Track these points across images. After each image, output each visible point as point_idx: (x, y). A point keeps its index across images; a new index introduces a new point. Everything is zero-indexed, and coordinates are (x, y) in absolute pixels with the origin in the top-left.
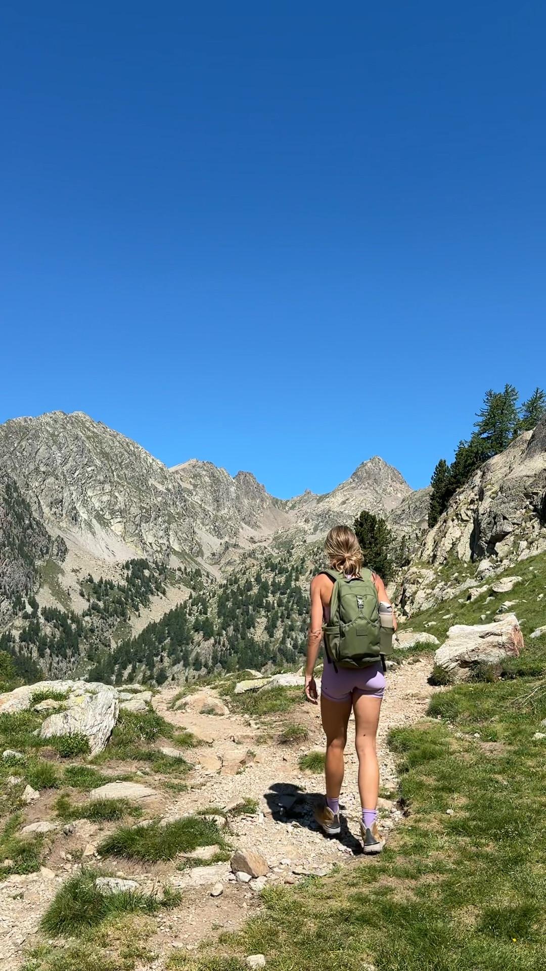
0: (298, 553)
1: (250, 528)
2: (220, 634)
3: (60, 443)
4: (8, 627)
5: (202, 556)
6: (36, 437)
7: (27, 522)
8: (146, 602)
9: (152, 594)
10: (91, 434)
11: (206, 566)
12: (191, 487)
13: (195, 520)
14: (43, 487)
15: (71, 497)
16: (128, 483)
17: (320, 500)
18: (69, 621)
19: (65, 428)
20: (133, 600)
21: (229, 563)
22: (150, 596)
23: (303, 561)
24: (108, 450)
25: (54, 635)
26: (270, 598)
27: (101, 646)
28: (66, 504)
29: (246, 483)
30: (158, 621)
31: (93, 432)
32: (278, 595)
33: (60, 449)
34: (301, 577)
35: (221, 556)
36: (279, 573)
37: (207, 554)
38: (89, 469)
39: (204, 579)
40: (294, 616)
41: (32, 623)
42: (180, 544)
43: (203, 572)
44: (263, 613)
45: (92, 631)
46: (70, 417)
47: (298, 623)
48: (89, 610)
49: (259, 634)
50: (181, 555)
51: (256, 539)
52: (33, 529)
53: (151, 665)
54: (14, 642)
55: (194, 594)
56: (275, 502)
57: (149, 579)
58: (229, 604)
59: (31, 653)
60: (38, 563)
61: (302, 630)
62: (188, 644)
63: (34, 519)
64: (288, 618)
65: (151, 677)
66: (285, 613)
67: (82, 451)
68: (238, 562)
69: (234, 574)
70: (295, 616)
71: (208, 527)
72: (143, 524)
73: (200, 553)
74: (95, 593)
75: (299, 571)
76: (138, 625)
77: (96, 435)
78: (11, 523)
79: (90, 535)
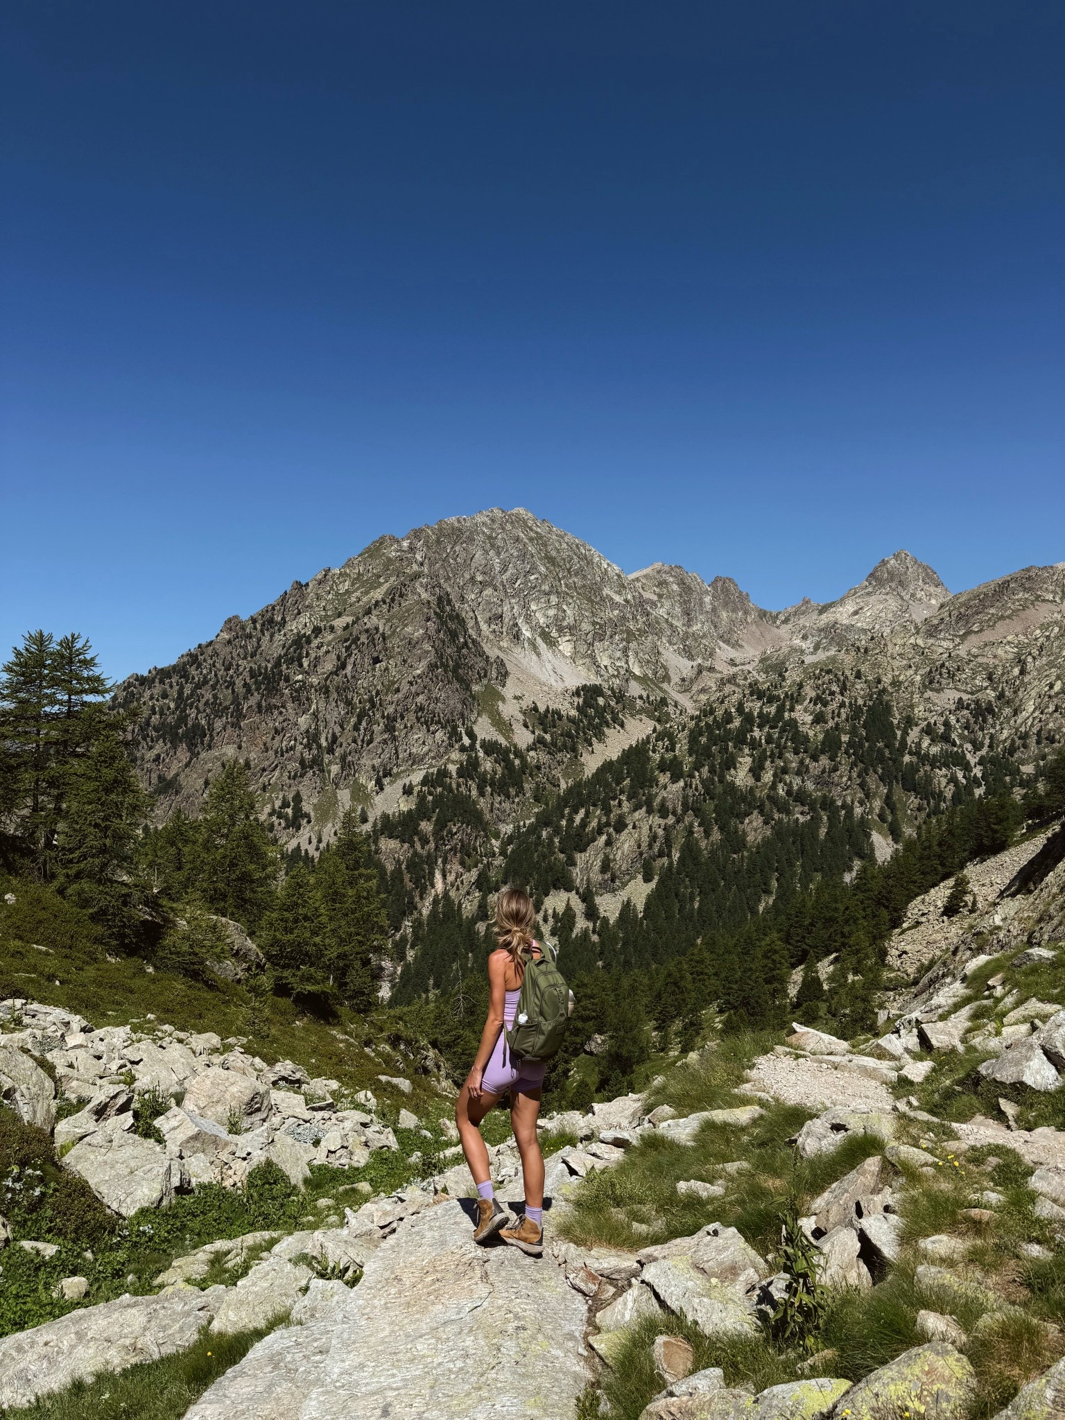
0: (793, 676)
1: (729, 648)
2: (692, 776)
3: (499, 547)
4: (443, 761)
5: (669, 682)
6: (471, 540)
7: (462, 640)
8: (601, 737)
9: (608, 726)
10: (534, 535)
11: (674, 694)
12: (655, 598)
13: (660, 638)
14: (480, 600)
15: (512, 611)
16: (578, 594)
17: (823, 610)
18: (512, 756)
19: (503, 529)
20: (585, 733)
21: (703, 691)
22: (605, 729)
23: (801, 686)
24: (554, 553)
25: (495, 772)
26: (757, 733)
27: (548, 786)
28: (507, 620)
29: (726, 591)
30: (615, 758)
31: (537, 533)
32: (766, 729)
33: (498, 554)
34: (798, 707)
35: (692, 682)
36: (768, 702)
37: (675, 679)
38: (532, 578)
39: (671, 709)
40: (787, 755)
41: (470, 757)
42: (642, 667)
43: (669, 701)
44: (747, 751)
45: (538, 768)
46: (509, 516)
47: (794, 765)
48: (534, 744)
49: (741, 776)
50: (643, 680)
51: (738, 662)
52: (468, 648)
53: (607, 810)
54: (451, 778)
55: (658, 727)
56: (763, 614)
57: (604, 709)
58: (703, 740)
59: (470, 791)
60: (476, 688)
61: (799, 773)
62: (652, 787)
63: (469, 636)
64: (780, 758)
65: (608, 824)
66: (776, 751)
67: (523, 556)
68: (714, 689)
69: (709, 703)
70: (789, 755)
71: (675, 647)
72: (596, 644)
73: (666, 678)
74: (541, 724)
75: (795, 699)
76: (591, 762)
77: (539, 536)
78: (443, 642)
79: (534, 657)
